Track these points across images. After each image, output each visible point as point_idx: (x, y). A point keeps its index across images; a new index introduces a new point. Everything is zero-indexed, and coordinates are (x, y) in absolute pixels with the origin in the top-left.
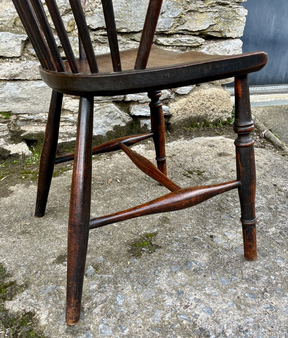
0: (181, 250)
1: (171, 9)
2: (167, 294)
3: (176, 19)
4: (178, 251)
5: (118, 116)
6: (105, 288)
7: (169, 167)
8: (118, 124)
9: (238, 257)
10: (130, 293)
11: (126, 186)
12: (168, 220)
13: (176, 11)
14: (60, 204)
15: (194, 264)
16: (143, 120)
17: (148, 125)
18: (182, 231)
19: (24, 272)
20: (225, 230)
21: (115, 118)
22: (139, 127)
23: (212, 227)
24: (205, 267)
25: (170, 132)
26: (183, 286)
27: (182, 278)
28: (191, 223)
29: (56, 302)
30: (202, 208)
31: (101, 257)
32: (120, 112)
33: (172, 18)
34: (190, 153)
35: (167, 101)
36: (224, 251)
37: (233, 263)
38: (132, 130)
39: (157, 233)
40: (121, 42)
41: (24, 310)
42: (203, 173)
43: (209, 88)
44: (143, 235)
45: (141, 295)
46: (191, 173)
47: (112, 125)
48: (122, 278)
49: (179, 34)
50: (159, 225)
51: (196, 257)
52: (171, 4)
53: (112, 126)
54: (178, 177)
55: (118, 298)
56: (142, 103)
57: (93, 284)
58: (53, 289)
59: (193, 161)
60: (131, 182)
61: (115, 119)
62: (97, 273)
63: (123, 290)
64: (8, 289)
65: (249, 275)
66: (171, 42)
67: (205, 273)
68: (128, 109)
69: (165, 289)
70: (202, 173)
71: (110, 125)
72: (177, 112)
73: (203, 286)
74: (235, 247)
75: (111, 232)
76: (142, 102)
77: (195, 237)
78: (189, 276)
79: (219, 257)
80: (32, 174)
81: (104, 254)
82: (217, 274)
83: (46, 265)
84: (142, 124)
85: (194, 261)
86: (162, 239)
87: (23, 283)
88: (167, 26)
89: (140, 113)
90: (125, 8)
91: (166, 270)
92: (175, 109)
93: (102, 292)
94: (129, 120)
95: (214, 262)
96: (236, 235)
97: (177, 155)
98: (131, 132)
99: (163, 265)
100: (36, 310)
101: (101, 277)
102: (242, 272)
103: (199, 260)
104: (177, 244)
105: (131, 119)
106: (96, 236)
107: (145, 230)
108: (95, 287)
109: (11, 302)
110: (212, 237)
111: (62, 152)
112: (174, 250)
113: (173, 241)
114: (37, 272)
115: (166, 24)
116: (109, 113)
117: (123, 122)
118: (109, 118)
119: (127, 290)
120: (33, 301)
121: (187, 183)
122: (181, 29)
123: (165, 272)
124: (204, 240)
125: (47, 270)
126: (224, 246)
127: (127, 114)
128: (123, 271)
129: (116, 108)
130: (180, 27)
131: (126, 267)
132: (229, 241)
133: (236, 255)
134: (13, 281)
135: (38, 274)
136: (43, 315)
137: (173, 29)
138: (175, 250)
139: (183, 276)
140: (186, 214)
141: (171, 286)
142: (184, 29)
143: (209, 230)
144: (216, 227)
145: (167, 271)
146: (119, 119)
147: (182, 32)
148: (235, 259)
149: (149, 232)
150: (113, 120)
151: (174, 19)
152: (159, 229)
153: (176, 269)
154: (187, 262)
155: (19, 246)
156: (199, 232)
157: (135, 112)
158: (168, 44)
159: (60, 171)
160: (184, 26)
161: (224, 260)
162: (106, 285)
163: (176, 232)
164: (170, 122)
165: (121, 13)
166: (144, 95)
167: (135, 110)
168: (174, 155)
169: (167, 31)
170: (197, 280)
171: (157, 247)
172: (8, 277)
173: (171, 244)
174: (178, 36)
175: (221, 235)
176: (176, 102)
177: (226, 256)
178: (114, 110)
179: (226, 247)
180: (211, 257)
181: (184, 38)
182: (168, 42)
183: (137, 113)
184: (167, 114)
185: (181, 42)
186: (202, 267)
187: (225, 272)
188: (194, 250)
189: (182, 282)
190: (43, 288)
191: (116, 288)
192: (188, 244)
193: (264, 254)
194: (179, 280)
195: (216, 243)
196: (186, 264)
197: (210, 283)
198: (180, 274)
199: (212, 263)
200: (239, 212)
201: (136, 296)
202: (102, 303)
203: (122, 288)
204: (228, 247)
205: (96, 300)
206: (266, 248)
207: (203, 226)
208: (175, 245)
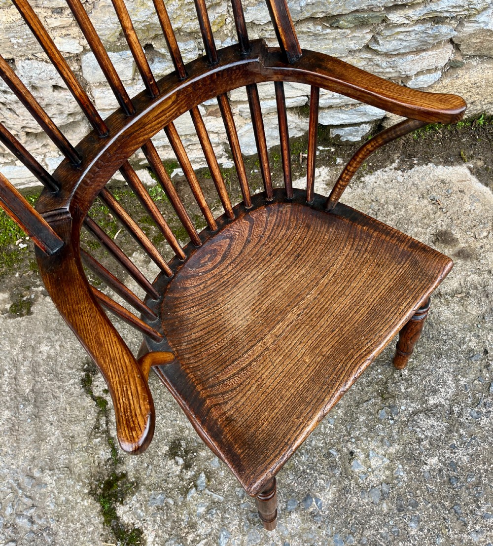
0: (308, 471)
2: (272, 545)
4: (304, 471)
6: (212, 515)
9: (369, 505)
10: (236, 530)
15: (314, 503)
16: (335, 130)
17: (341, 137)
18: (320, 432)
19: (136, 462)
20: (372, 445)
23: (359, 434)
24: (325, 512)
26: (292, 536)
27: (295, 524)
29: (163, 522)
31: (216, 458)
36: (356, 488)
37: (358, 513)
41: (133, 524)
45: (246, 537)
48: (232, 505)
51: (321, 491)
55: (222, 535)
56: (337, 107)
57: (201, 506)
58: (162, 501)
62: (208, 487)
63: (229, 523)
64: (119, 483)
65: (368, 540)
67: (322, 522)
69: (272, 537)
73: (313, 542)
74: (372, 484)
77: (331, 451)
78: (303, 521)
79: (347, 498)
82: (334, 528)
83: (158, 456)
84: (333, 134)
85: (316, 497)
87: (134, 479)
91: (281, 505)
93: (209, 521)
95: (338, 504)
96: (382, 459)
99: (280, 494)
100: (144, 528)
101: (211, 495)
102: (363, 532)
103: (322, 498)
104: (307, 457)
108: (202, 510)
109: (122, 507)
110: (352, 454)
112: (299, 469)
113: (303, 451)
114: (148, 467)
117: (300, 131)
119: (234, 525)
120: (142, 514)
124: (340, 458)
125: (158, 466)
126: (360, 480)
128: (235, 493)
132: (370, 470)
133: (367, 501)
134: (124, 472)
135: (149, 470)
136: (150, 537)
138: (301, 468)
139: (296, 521)
141: (279, 533)
143: (353, 440)
145: (281, 507)
148: (364, 507)
153: (292, 507)
154: (308, 495)
156: (339, 439)
161: (350, 505)
162: (214, 511)
167: (323, 118)
170: (310, 530)
172: (120, 463)
173: (299, 454)
177: (355, 500)
179: (361, 482)
180: (337, 495)
183: (326, 122)
185: (438, 12)
186: (322, 511)
188: (322, 476)
189: (292, 531)
190: (152, 497)
191: (223, 518)
192: (319, 461)
193: (401, 506)
194: (291, 526)
195: (352, 469)
196: (305, 500)
197: (321, 540)
198: (294, 516)
199: (335, 506)
200: (405, 410)
201: (240, 537)
202: (206, 538)
203: (229, 520)
204: (363, 483)
205: (201, 531)
206: (408, 497)
207: (348, 427)
208: (303, 458)
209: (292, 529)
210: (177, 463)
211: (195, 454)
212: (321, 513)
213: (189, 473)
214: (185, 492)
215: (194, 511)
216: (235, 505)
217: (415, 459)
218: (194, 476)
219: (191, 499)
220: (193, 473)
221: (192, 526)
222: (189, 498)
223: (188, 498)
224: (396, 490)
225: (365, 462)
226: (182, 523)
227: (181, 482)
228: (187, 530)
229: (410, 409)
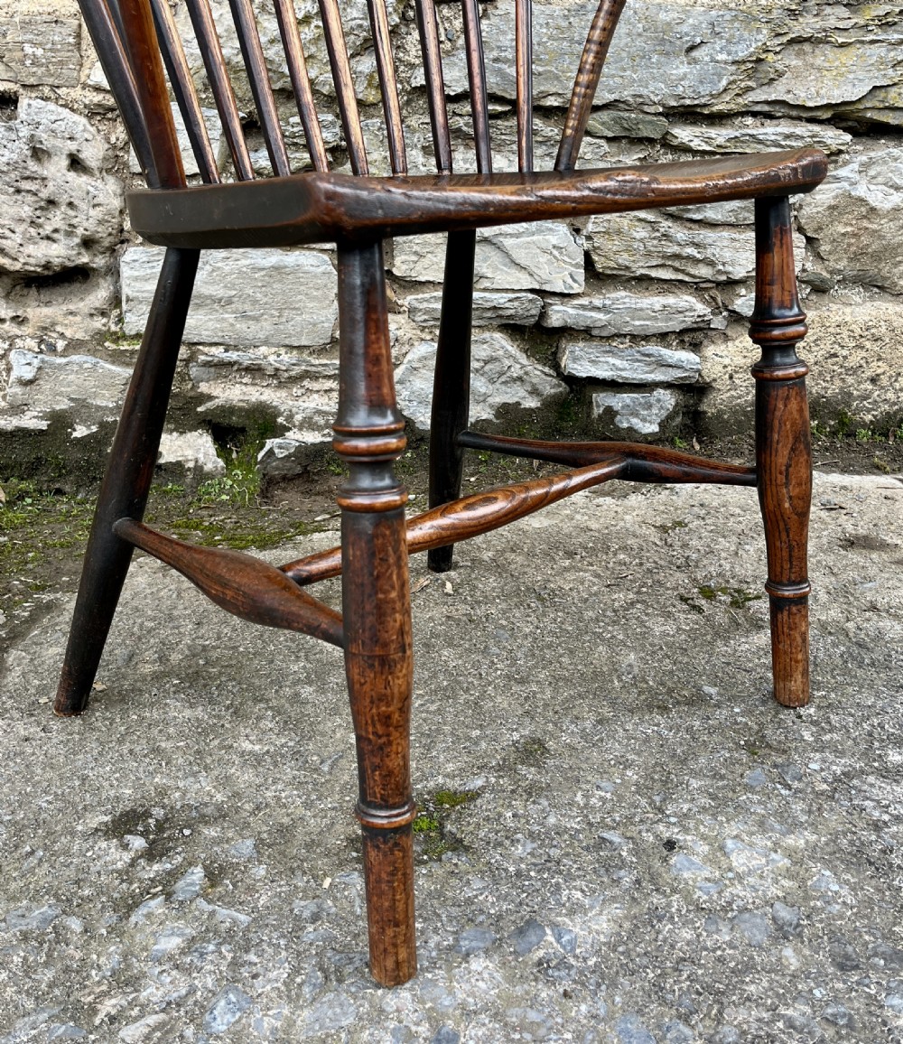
0: (532, 874)
1: (727, 36)
2: (394, 1032)
3: (743, 67)
4: (518, 874)
5: (515, 375)
6: (202, 955)
7: (641, 564)
8: (512, 400)
9: (735, 948)
10: (274, 995)
11: (463, 609)
12: (542, 754)
13: (741, 39)
14: (230, 639)
15: (550, 938)
16: (602, 395)
17: (617, 413)
18: (571, 804)
20: (733, 828)
21: (503, 379)
22: (589, 414)
23: (690, 810)
24: (585, 960)
25: (700, 442)
26: (468, 1014)
27: (481, 984)
28: (618, 781)
29: (28, 970)
30: (689, 730)
31: (250, 842)
32: (524, 360)
33: (726, 63)
34: (740, 522)
35: (700, 335)
36: (688, 911)
37: (700, 966)
38: (565, 424)
39: (479, 795)
40: (540, 139)
42: (751, 603)
43: (864, 302)
44: (429, 793)
45: (306, 1013)
46: (708, 593)
47: (490, 400)
48: (275, 935)
49: (755, 114)
50: (500, 768)
51: (572, 913)
52: (728, 17)
53: (491, 406)
54: (658, 602)
55: (222, 1003)
56: (602, 338)
57: (171, 935)
58: (46, 920)
59: (737, 553)
60: (486, 597)
61: (504, 383)
62: (205, 896)
63: (255, 976)
65: (744, 1033)
66: (721, 141)
67: (575, 981)
68: (555, 354)
69: (398, 1011)
70: (750, 599)
71: (484, 401)
72: (731, 377)
73: (542, 1032)
74: (741, 903)
75: (329, 762)
76: (605, 334)
77: (605, 835)
78: (511, 980)
79: (658, 932)
80: (202, 531)
81: (265, 835)
82: (618, 999)
83: (73, 833)
84: (598, 406)
85: (554, 926)
86: (487, 819)
88: (705, 89)
89: (593, 369)
90: (563, 33)
91: (437, 938)
92: (725, 367)
93: (187, 970)
94: (553, 391)
95: (631, 946)
96: (766, 856)
97: (690, 526)
98: (559, 431)
99: (439, 916)
101: (212, 914)
102: (720, 1012)
103: (575, 927)
104: (530, 846)
105: (563, 388)
106: (276, 765)
107: (447, 776)
108: (170, 944)
110: (670, 845)
111: (318, 473)
112: (506, 870)
113: (519, 836)
114: (32, 853)
115: (701, 82)
116: (486, 362)
117: (531, 393)
118: (483, 379)
119: (269, 981)
121: (679, 629)
122: (763, 98)
123: (432, 944)
124: (635, 852)
125: (67, 853)
126: (699, 893)
127: (547, 370)
128: (292, 911)
129: (510, 348)
130: (758, 91)
131: (311, 894)
132: (730, 875)
133: (727, 938)
135: (33, 861)
137: (727, 99)
138: (511, 869)
139: (486, 976)
140: (620, 743)
141: (424, 1003)
142: (773, 97)
143: (673, 820)
144: (704, 809)
145: (438, 944)
146: (518, 383)
147: (766, 108)
148: (719, 953)
149: (454, 784)
150: (497, 385)
151: (734, 68)
152: (493, 780)
153: (474, 944)
154: (531, 923)
155: (33, 754)
156: (630, 818)
157: (576, 366)
158: (708, 148)
159: (288, 532)
160: (771, 89)
161: (672, 947)
162: (211, 947)
163: (546, 803)
164: (703, 407)
165: (546, 48)
166: (609, 312)
167: (575, 360)
168: (680, 524)
169: (705, 105)
170: (533, 1002)
171: (458, 845)
173: (507, 842)
174: (749, 120)
175: (707, 848)
176: (730, 344)
177: (687, 934)
178: (501, 353)
179: (705, 898)
180: (627, 925)
181: (770, 130)
182: (708, 140)
183: (583, 369)
184: (694, 381)
185: (760, 142)
186: (576, 957)
187: (654, 997)
188: (577, 883)
189: (471, 1000)
190: (20, 912)
191: (235, 964)
192: (568, 854)
193: (847, 957)
194: (466, 987)
195: (674, 872)
196: (521, 932)
197: (573, 1026)
198: (477, 964)
199: (621, 949)
200: (822, 770)
201: (286, 1012)
202: (163, 1011)
203: (258, 969)
204: (711, 901)
205: (152, 992)
206: (867, 938)
207: (657, 799)
208: (519, 850)
209: (472, 994)
210: (125, 847)
211: (187, 832)
212: (572, 961)
213: (156, 867)
214: (129, 905)
215: (145, 949)
216: (283, 936)
217: (871, 864)
218: (169, 873)
219: (142, 921)
220: (169, 866)
221: (125, 980)
222: (137, 917)
223: (133, 919)
224: (821, 921)
225: (710, 860)
226: (94, 972)
227: (124, 885)
228: (104, 988)
229: (834, 768)
